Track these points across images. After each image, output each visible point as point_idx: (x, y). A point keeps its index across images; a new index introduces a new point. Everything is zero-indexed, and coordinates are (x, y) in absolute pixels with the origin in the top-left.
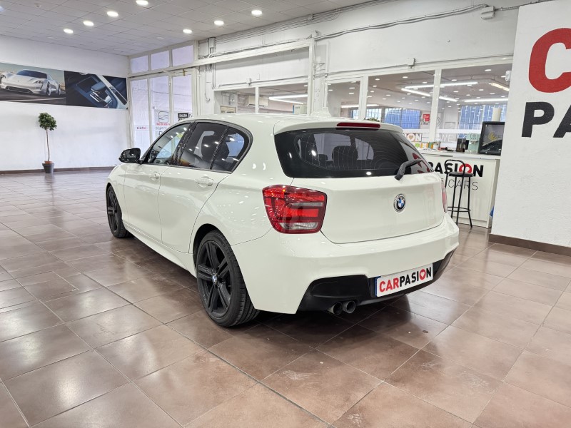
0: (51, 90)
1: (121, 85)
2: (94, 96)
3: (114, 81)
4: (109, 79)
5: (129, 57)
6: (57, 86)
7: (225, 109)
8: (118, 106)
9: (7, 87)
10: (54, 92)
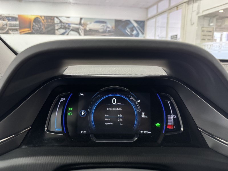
0: (108, 29)
1: (142, 24)
2: (128, 31)
4: (136, 22)
5: (147, 9)
6: (111, 27)
7: (204, 29)
8: (139, 36)
9: (89, 30)
10: (109, 31)
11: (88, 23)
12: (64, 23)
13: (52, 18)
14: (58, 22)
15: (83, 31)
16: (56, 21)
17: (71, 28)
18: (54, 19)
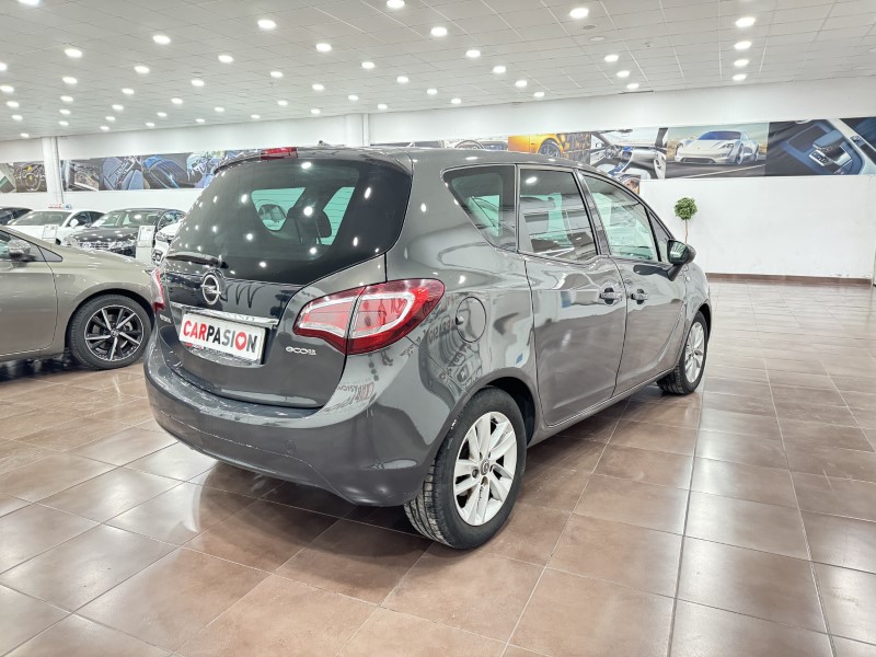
0: (744, 155)
2: (818, 156)
3: (859, 127)
4: (851, 123)
6: (754, 148)
8: (864, 170)
9: (683, 159)
10: (748, 158)
11: (682, 141)
12: (612, 148)
13: (585, 137)
14: (600, 146)
15: (663, 166)
16: (595, 143)
17: (631, 159)
18: (589, 140)
